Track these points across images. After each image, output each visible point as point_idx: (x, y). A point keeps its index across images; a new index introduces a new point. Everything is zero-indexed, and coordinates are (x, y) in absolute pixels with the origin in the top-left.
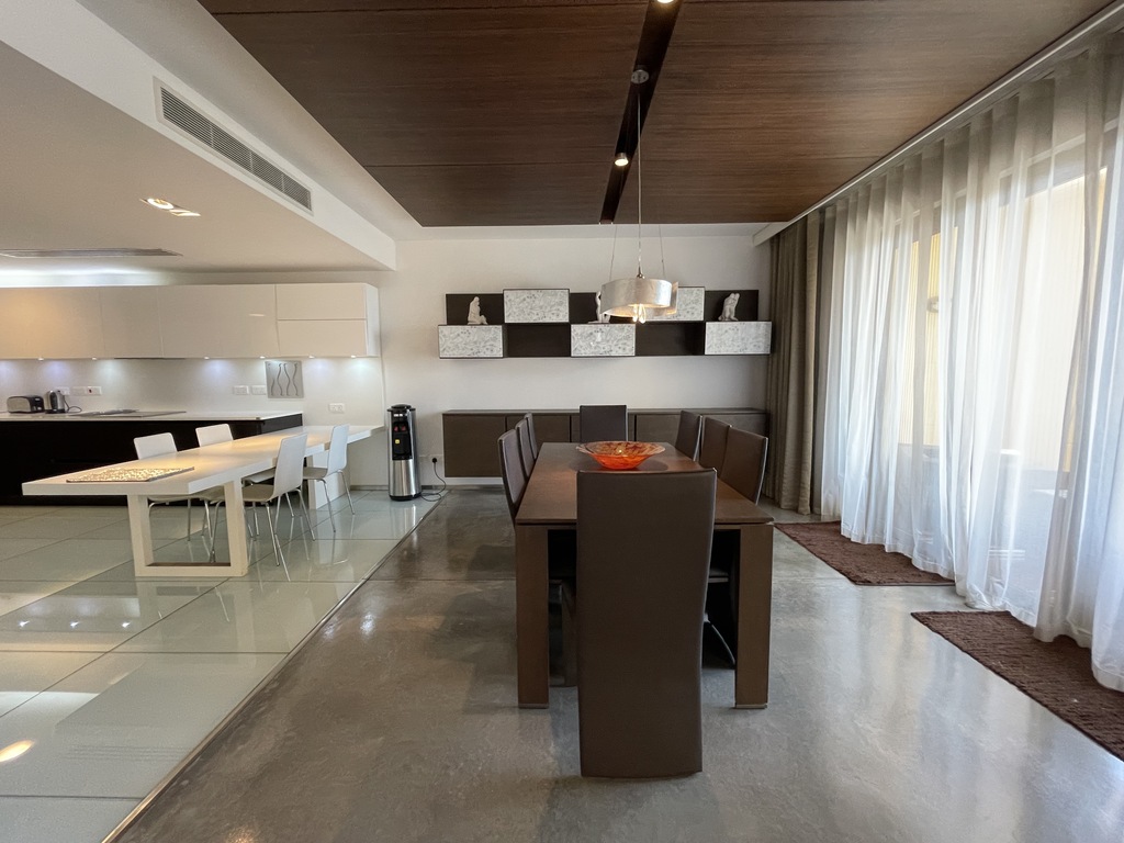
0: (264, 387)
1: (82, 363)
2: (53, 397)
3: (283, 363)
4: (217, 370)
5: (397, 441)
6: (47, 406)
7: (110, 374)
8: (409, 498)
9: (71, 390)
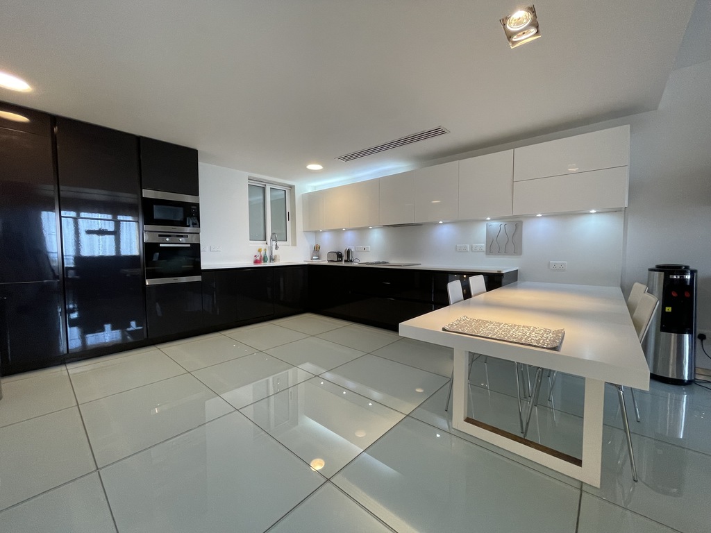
0: (483, 245)
1: (362, 230)
2: (348, 252)
3: (503, 224)
4: (445, 233)
5: (669, 309)
6: (345, 258)
7: (376, 237)
8: (679, 382)
9: (355, 248)
